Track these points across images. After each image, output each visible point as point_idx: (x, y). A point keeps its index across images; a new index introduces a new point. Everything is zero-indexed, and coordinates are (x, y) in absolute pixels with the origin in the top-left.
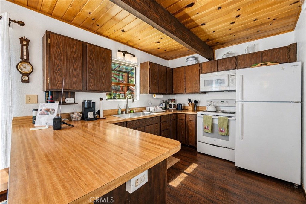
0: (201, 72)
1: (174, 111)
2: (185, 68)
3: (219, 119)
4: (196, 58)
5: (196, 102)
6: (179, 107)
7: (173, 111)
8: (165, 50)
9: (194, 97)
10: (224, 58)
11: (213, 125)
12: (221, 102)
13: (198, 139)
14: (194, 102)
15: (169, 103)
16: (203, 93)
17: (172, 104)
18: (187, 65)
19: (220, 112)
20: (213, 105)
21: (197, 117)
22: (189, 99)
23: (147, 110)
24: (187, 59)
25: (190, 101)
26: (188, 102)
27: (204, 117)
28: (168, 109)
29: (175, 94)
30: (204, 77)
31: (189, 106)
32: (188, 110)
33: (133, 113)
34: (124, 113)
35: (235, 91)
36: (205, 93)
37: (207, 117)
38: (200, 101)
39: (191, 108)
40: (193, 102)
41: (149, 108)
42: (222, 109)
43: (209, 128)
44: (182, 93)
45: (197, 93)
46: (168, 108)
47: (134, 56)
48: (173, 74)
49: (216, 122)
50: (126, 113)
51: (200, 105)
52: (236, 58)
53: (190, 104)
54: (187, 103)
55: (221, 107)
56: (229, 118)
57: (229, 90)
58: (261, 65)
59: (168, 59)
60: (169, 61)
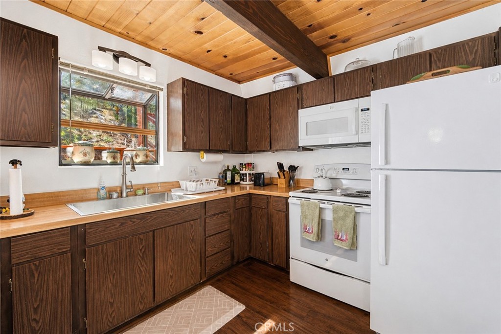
0: (301, 105)
1: (250, 188)
2: (270, 96)
3: (335, 211)
4: (293, 77)
5: (293, 169)
6: (259, 180)
7: (247, 187)
8: (225, 57)
9: (288, 159)
10: (347, 70)
11: (321, 223)
12: (343, 169)
13: (292, 253)
14: (289, 169)
15: (241, 172)
16: (305, 149)
17: (246, 174)
18: (274, 90)
19: (339, 191)
20: (324, 176)
21: (290, 204)
22: (278, 163)
23: (182, 188)
24: (274, 78)
25: (281, 166)
26: (278, 170)
27: (302, 205)
28: (238, 183)
29: (251, 152)
30: (306, 116)
31: (280, 178)
32: (277, 185)
33: (144, 193)
34: (115, 195)
35: (368, 144)
36: (312, 150)
37: (308, 205)
38: (302, 167)
39: (282, 183)
40: (286, 169)
41: (184, 182)
42: (346, 183)
43: (312, 232)
44: (264, 151)
45: (293, 150)
46: (238, 181)
47: (148, 65)
48: (246, 110)
49: (328, 216)
50: (121, 196)
51: (301, 175)
52: (374, 68)
53: (281, 174)
54: (274, 171)
55: (342, 180)
56: (357, 209)
57: (357, 142)
58: (433, 75)
59: (239, 82)
60: (241, 85)
